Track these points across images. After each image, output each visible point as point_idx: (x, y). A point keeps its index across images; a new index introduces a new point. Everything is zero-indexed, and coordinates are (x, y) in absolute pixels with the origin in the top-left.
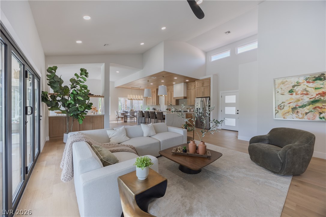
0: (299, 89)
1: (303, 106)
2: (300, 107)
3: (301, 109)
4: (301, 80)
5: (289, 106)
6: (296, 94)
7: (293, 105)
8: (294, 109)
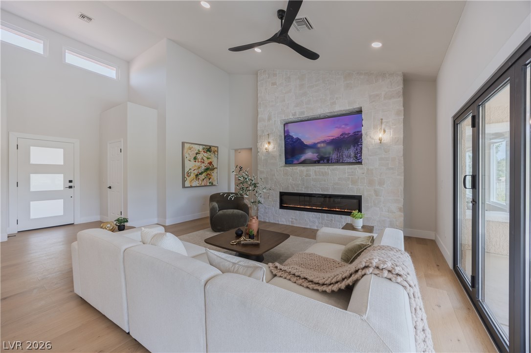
0: (199, 157)
1: (201, 174)
2: (200, 174)
3: (200, 176)
4: (201, 148)
5: (194, 173)
6: (198, 162)
7: (196, 172)
8: (197, 176)
